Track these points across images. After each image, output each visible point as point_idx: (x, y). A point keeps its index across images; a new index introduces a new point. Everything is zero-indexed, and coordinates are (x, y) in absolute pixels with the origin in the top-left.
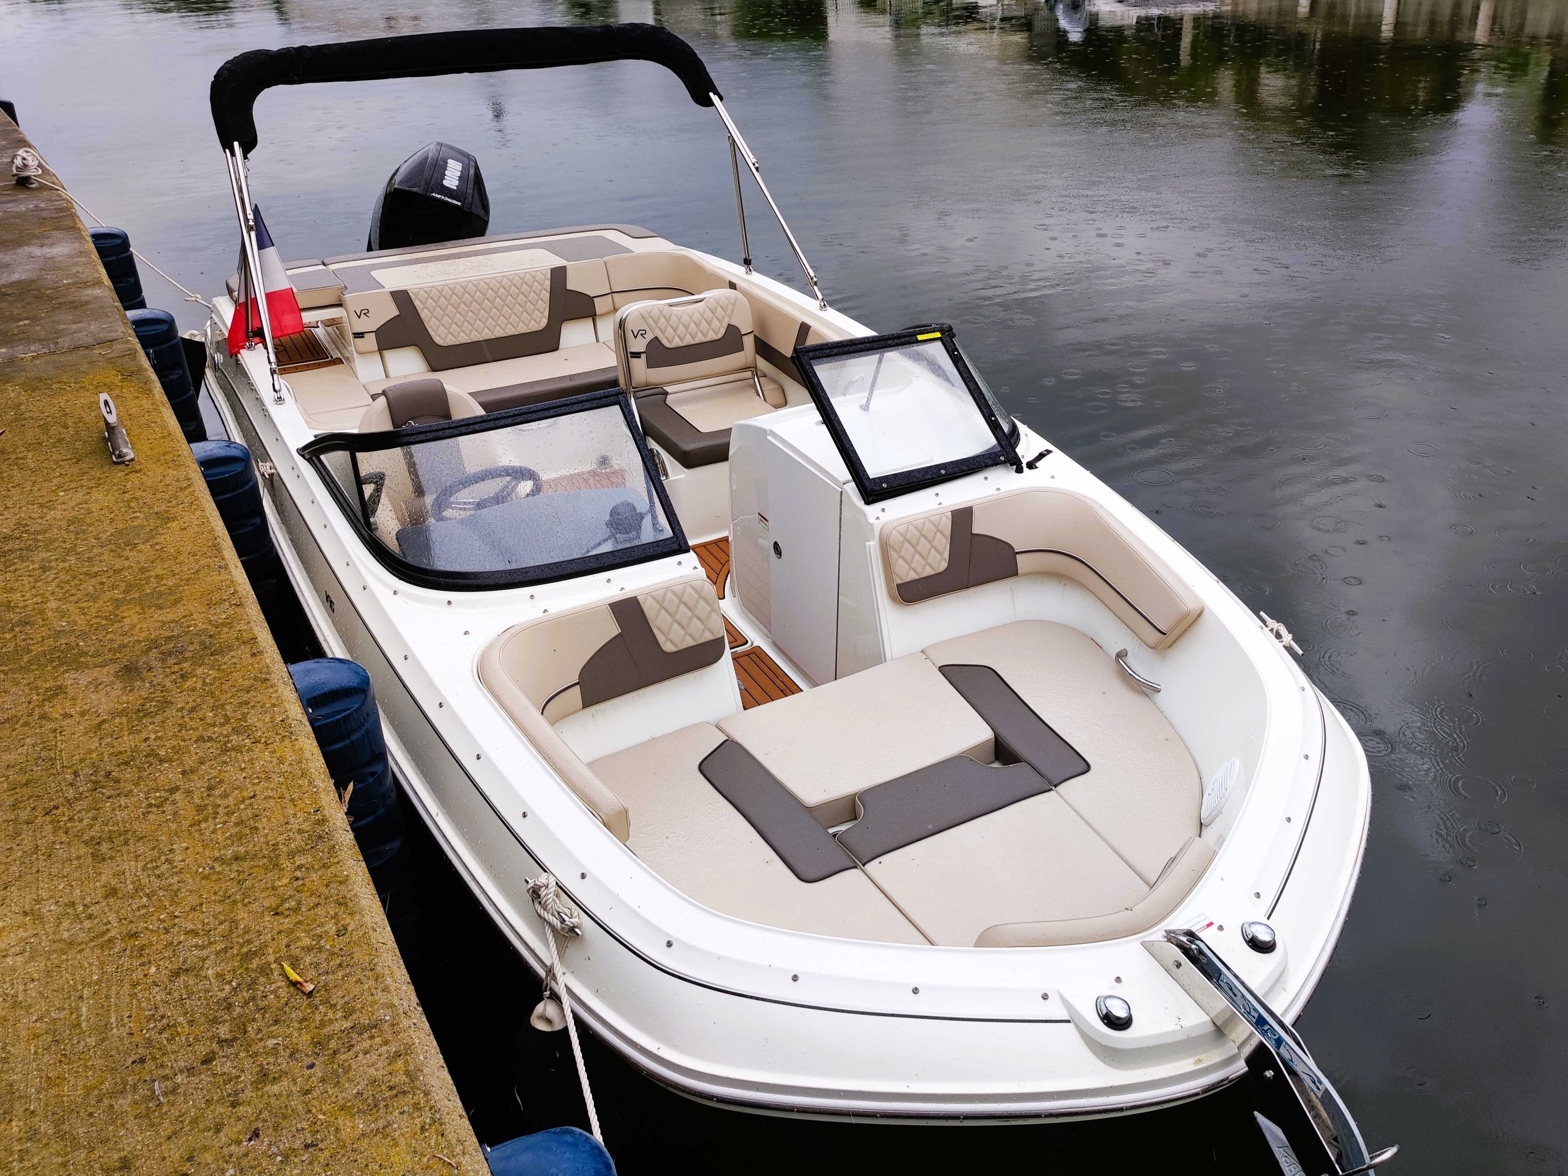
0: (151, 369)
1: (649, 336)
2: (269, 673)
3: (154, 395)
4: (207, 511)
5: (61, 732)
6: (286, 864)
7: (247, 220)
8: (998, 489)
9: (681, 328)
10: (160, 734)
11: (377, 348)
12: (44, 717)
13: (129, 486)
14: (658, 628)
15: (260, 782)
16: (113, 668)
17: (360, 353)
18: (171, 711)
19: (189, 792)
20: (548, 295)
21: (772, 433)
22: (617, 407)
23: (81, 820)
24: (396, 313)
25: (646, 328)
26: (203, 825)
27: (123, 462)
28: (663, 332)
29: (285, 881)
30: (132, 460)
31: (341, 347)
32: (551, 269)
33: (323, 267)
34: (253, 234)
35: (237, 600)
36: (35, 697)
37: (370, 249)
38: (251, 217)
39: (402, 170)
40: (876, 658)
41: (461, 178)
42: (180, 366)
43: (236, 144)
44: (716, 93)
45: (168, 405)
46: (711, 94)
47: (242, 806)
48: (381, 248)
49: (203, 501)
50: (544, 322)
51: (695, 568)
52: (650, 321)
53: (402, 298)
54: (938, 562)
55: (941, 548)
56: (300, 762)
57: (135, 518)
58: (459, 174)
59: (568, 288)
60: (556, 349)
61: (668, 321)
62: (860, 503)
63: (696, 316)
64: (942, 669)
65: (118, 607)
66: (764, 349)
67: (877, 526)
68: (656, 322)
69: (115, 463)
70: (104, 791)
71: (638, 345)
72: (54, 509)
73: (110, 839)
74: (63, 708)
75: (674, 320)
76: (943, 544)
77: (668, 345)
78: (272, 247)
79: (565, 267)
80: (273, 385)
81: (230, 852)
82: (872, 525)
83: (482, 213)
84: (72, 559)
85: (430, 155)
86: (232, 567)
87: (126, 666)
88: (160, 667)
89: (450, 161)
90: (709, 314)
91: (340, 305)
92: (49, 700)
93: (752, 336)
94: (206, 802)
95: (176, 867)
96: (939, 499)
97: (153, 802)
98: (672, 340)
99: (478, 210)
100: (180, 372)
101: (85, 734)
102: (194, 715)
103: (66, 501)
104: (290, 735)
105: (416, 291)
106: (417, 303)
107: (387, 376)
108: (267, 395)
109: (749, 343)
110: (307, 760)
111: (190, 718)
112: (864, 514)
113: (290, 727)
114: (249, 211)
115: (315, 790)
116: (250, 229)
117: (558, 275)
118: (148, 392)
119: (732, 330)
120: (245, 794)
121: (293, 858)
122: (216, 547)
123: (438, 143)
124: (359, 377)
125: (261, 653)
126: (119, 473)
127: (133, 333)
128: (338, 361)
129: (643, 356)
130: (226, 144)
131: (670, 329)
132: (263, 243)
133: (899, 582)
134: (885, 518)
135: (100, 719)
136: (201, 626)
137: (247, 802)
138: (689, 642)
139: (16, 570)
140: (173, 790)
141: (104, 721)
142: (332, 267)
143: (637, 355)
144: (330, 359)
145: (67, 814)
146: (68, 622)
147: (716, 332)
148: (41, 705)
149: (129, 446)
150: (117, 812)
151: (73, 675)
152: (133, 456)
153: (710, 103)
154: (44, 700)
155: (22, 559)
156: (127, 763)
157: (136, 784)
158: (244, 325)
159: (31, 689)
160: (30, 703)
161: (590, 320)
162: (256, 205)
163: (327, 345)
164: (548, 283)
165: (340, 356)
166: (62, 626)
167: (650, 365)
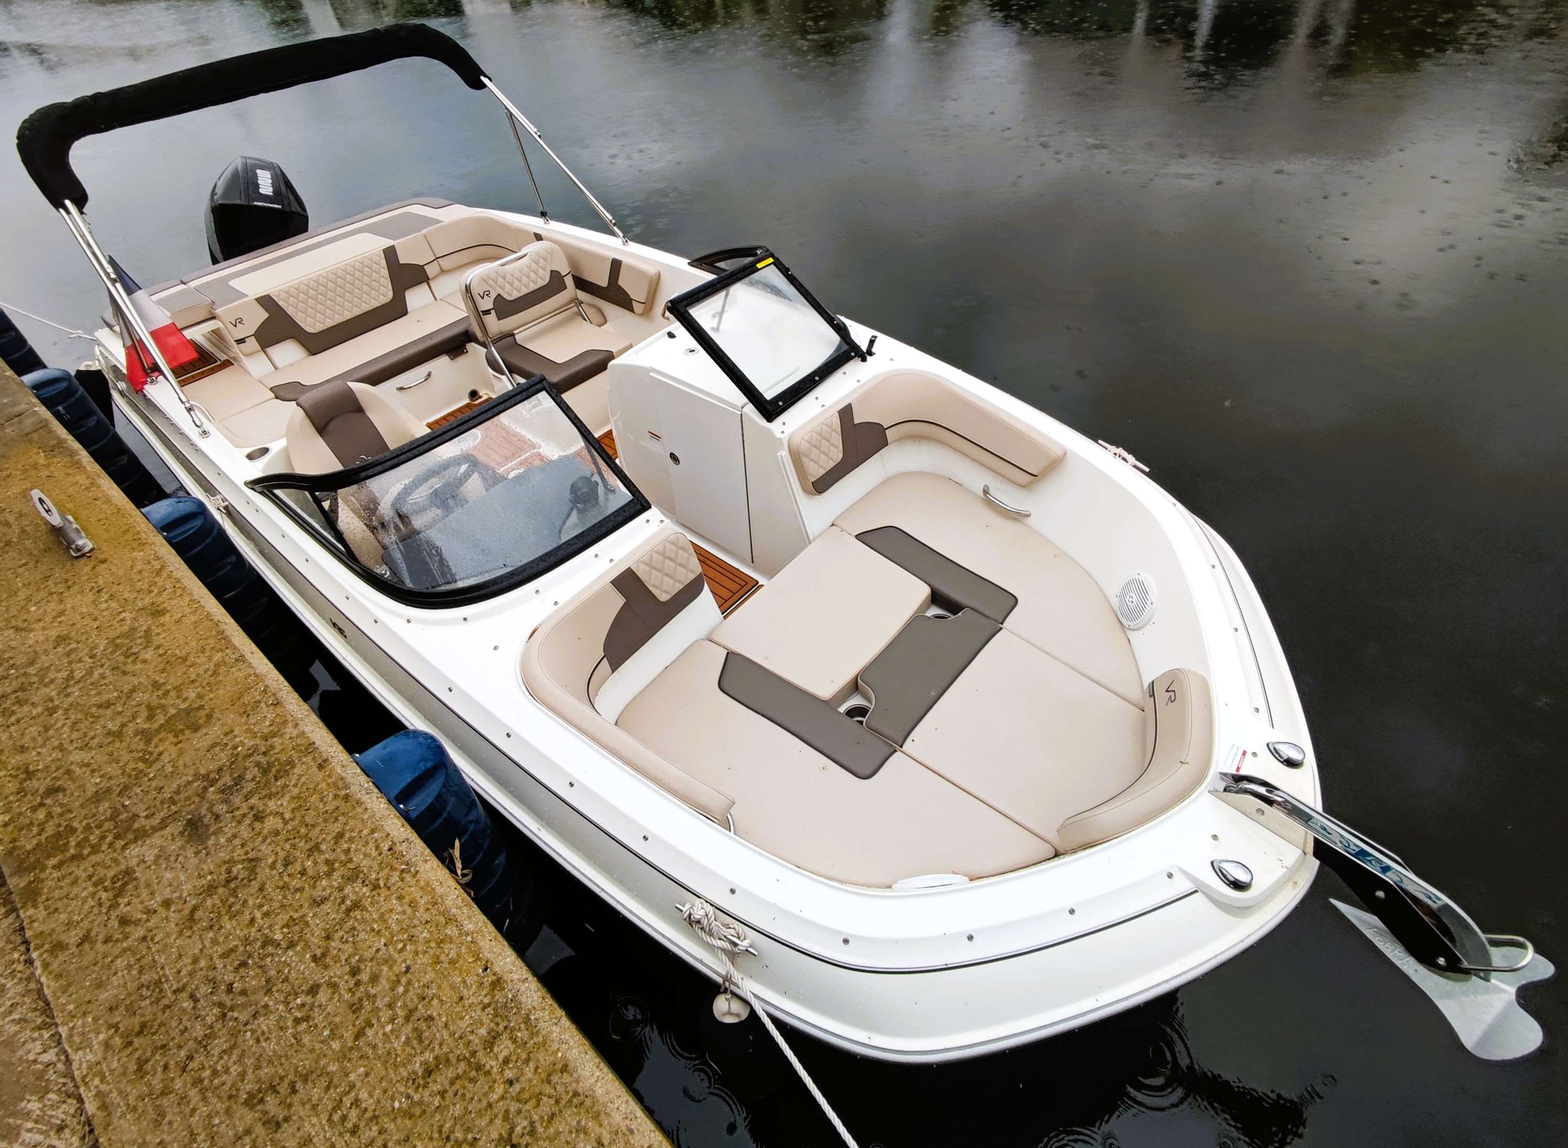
0: (71, 438)
1: (493, 295)
2: (347, 787)
3: (85, 468)
4: (195, 593)
5: (152, 939)
6: (491, 1064)
7: (108, 275)
8: (858, 381)
9: (516, 282)
10: (265, 908)
11: (259, 348)
12: (124, 921)
13: (101, 582)
14: (654, 586)
15: (405, 946)
16: (174, 828)
17: (247, 355)
18: (264, 872)
19: (333, 986)
20: (387, 272)
21: (652, 370)
22: (544, 393)
23: (227, 1071)
24: (266, 315)
25: (489, 289)
26: (370, 1032)
27: (84, 555)
28: (502, 289)
29: (500, 1089)
30: (92, 550)
31: (225, 350)
32: (384, 251)
33: (183, 286)
34: (118, 285)
35: (272, 698)
36: (104, 895)
37: (215, 261)
38: (110, 270)
39: (219, 184)
40: (803, 541)
41: (273, 185)
42: (91, 413)
43: (68, 203)
44: (486, 76)
45: (103, 474)
46: (482, 78)
47: (401, 989)
48: (226, 258)
49: (185, 582)
50: (390, 295)
51: (662, 521)
52: (491, 282)
53: (266, 302)
54: (837, 455)
55: (836, 443)
56: (436, 904)
57: (122, 620)
58: (270, 181)
59: (401, 262)
60: (405, 313)
61: (504, 278)
62: (762, 422)
63: (526, 270)
64: (857, 537)
65: (148, 741)
66: (582, 284)
67: (785, 438)
68: (496, 283)
69: (77, 558)
70: (235, 1014)
71: (486, 304)
72: (32, 630)
73: (273, 1089)
74: (142, 902)
75: (509, 277)
76: (837, 439)
77: (509, 298)
78: (140, 291)
79: (393, 246)
80: (194, 421)
81: (418, 1065)
82: (780, 439)
83: (299, 209)
84: (75, 689)
85: (239, 170)
86: (248, 656)
87: (189, 821)
88: (227, 812)
89: (258, 171)
90: (534, 266)
91: (214, 318)
92: (120, 893)
93: (570, 275)
94: (358, 995)
95: (366, 1109)
96: (820, 402)
97: (299, 1015)
98: (511, 294)
99: (296, 208)
100: (95, 418)
101: (181, 933)
102: (290, 869)
103: (41, 617)
104: (410, 870)
105: (277, 293)
106: (281, 303)
107: (276, 368)
108: (193, 433)
109: (569, 281)
110: (441, 897)
111: (289, 875)
112: (770, 433)
113: (403, 856)
114: (106, 265)
115: (469, 939)
116: (114, 281)
117: (390, 254)
118: (78, 465)
119: (555, 275)
120: (396, 969)
121: (492, 1050)
122: (223, 637)
123: (242, 157)
124: (252, 373)
125: (326, 760)
126: (85, 568)
127: (35, 400)
128: (227, 364)
129: (493, 312)
130: (58, 204)
131: (507, 286)
132: (131, 288)
133: (814, 480)
134: (789, 430)
135: (189, 906)
136: (249, 743)
137: (404, 980)
138: (680, 587)
139: (18, 721)
140: (313, 990)
141: (194, 909)
142: (193, 284)
143: (487, 312)
144: (219, 363)
145: (207, 1065)
146: (102, 776)
147: (543, 279)
148: (114, 906)
149: (83, 534)
150: (264, 1044)
151: (134, 851)
152: (91, 546)
153: (483, 86)
154: (116, 896)
155: (20, 703)
156: (244, 964)
157: (269, 992)
158: (139, 364)
159: (95, 885)
160: (100, 905)
161: (425, 284)
162: (110, 257)
163: (211, 350)
164: (384, 262)
165: (226, 358)
166: (96, 784)
167: (500, 318)
